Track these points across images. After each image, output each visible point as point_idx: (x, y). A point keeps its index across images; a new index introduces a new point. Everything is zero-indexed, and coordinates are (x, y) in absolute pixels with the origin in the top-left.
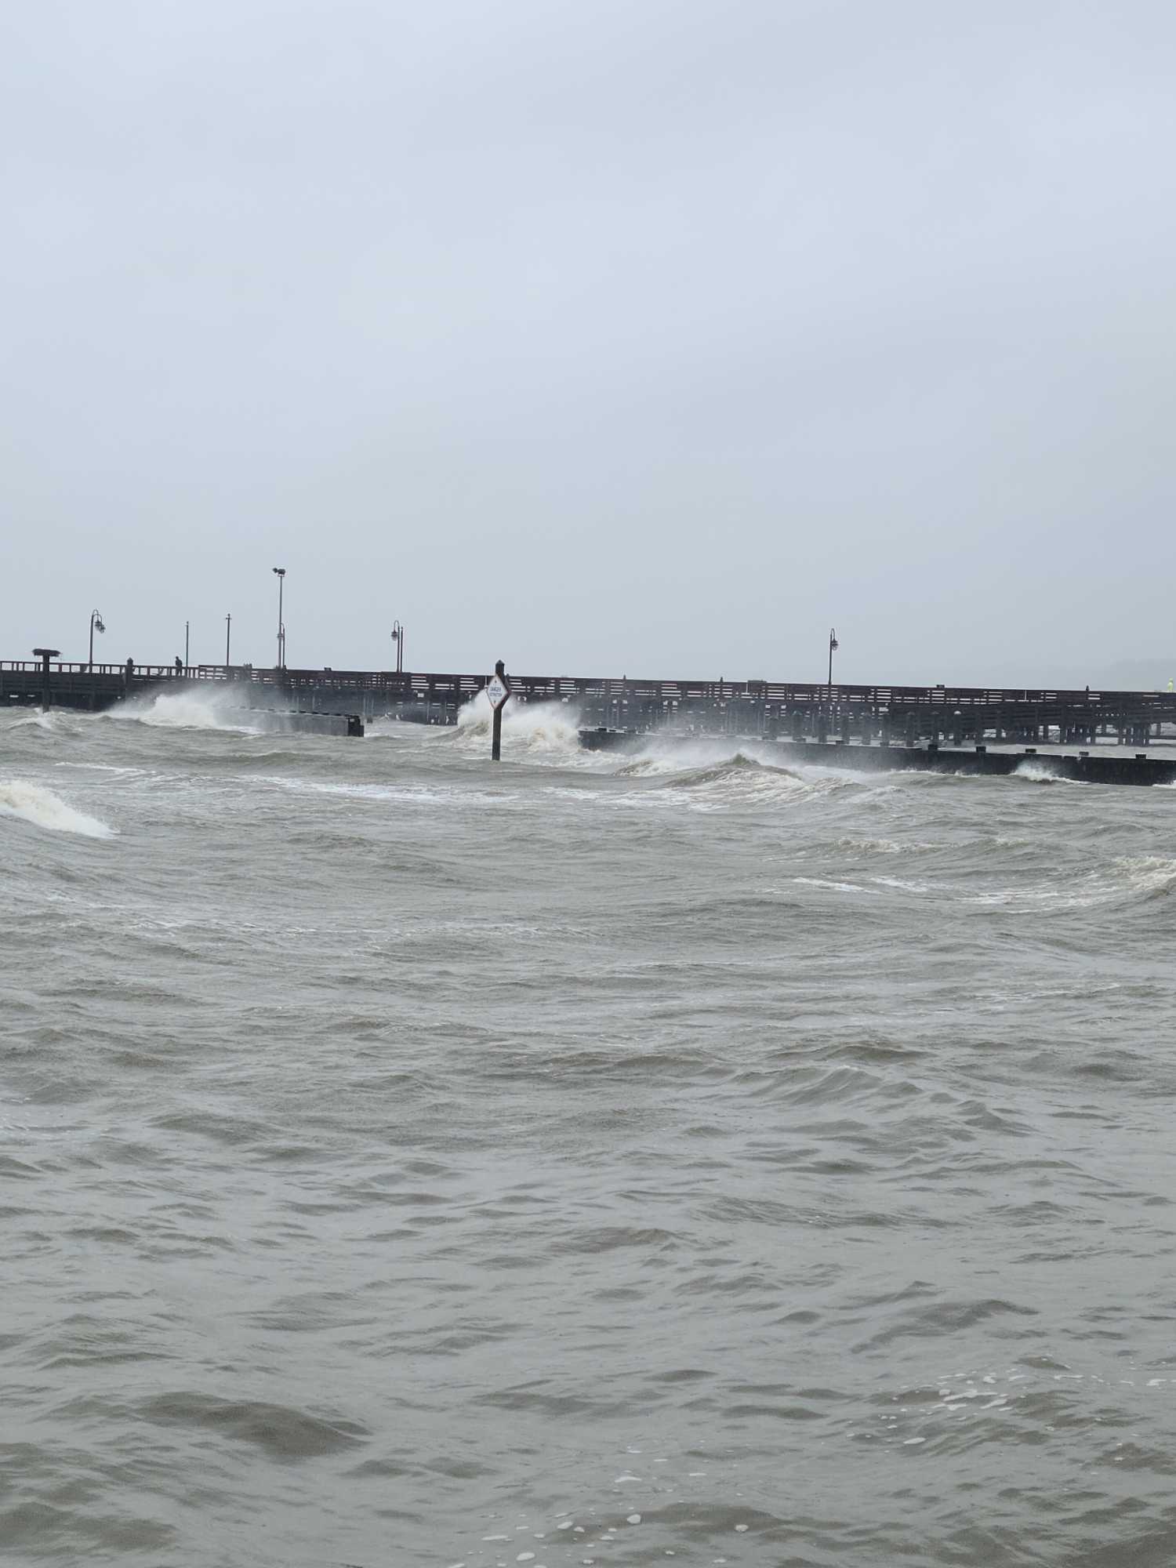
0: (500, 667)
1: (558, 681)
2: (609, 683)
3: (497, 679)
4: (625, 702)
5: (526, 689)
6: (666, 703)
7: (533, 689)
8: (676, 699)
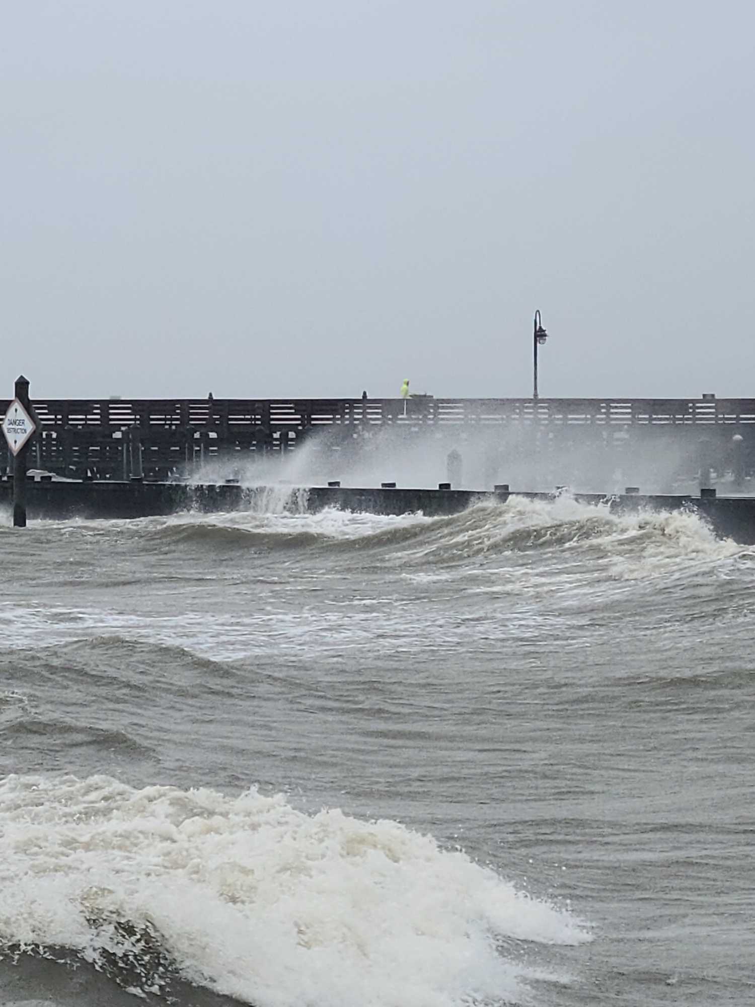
0: (22, 386)
1: (105, 405)
2: (186, 405)
3: (17, 405)
4: (213, 435)
5: (56, 420)
6: (276, 435)
7: (65, 419)
8: (293, 428)
